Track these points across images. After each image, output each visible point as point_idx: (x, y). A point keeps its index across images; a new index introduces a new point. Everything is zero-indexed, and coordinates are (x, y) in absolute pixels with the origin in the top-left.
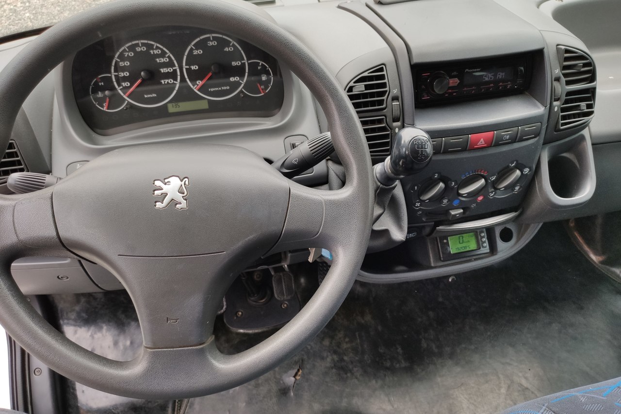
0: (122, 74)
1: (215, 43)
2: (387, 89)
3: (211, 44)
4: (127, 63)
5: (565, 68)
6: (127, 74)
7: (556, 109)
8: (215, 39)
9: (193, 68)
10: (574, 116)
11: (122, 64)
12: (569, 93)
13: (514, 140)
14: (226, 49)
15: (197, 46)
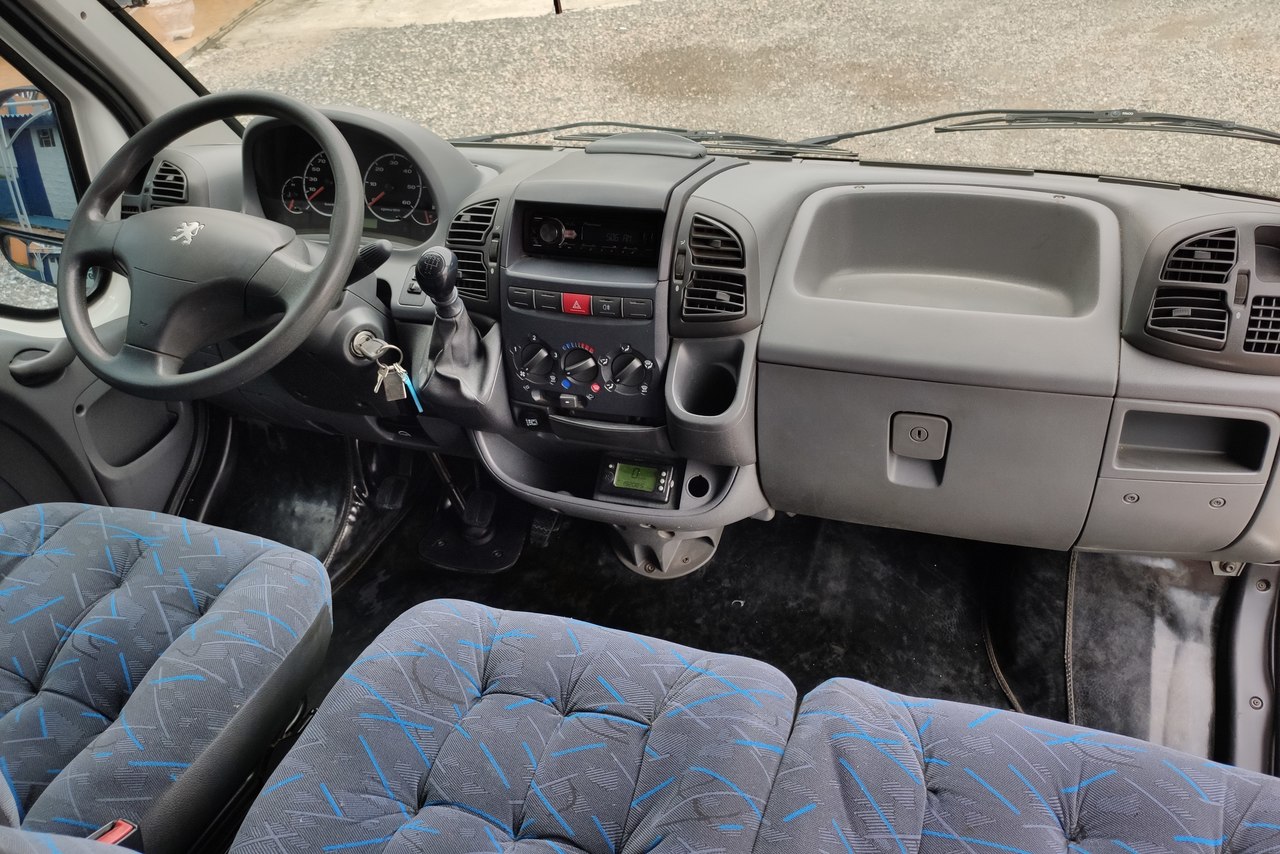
0: (312, 179)
1: (396, 163)
2: (490, 224)
3: (393, 163)
4: (318, 169)
5: (697, 240)
6: (315, 179)
7: (677, 289)
8: (398, 159)
9: (372, 184)
10: (703, 304)
11: (314, 169)
12: (700, 274)
13: (616, 314)
14: (405, 171)
15: (380, 163)
